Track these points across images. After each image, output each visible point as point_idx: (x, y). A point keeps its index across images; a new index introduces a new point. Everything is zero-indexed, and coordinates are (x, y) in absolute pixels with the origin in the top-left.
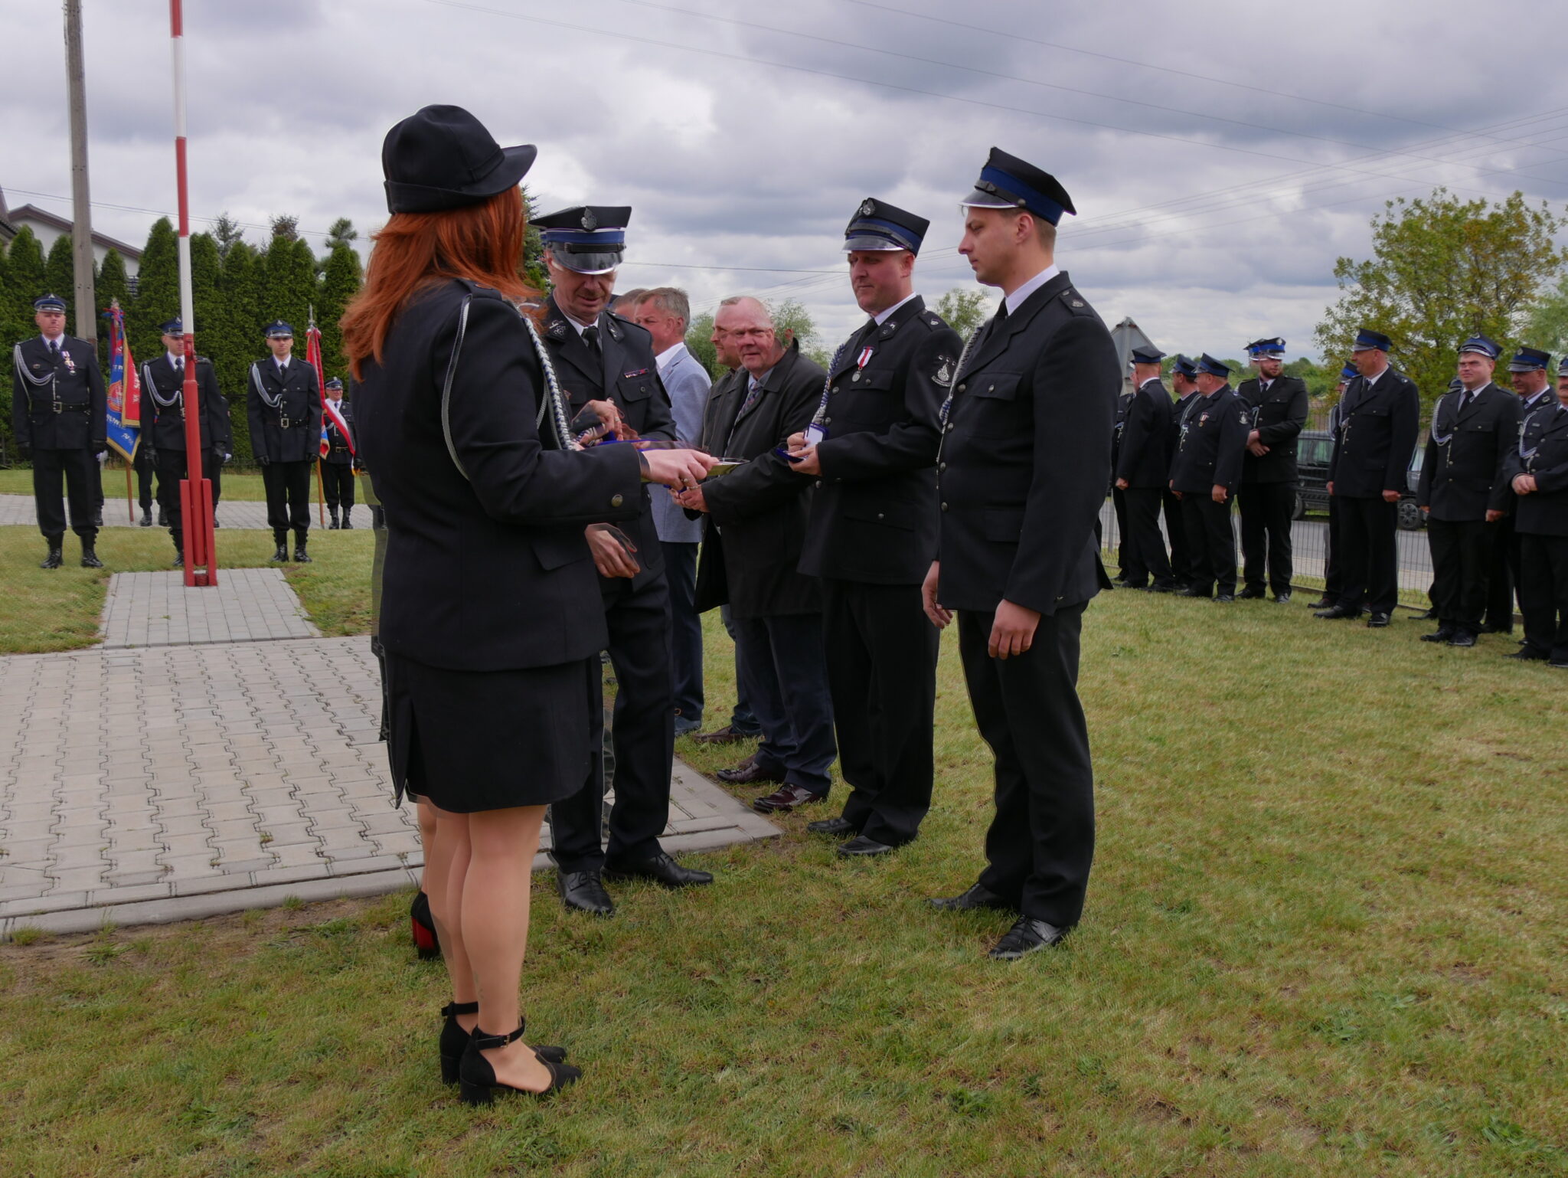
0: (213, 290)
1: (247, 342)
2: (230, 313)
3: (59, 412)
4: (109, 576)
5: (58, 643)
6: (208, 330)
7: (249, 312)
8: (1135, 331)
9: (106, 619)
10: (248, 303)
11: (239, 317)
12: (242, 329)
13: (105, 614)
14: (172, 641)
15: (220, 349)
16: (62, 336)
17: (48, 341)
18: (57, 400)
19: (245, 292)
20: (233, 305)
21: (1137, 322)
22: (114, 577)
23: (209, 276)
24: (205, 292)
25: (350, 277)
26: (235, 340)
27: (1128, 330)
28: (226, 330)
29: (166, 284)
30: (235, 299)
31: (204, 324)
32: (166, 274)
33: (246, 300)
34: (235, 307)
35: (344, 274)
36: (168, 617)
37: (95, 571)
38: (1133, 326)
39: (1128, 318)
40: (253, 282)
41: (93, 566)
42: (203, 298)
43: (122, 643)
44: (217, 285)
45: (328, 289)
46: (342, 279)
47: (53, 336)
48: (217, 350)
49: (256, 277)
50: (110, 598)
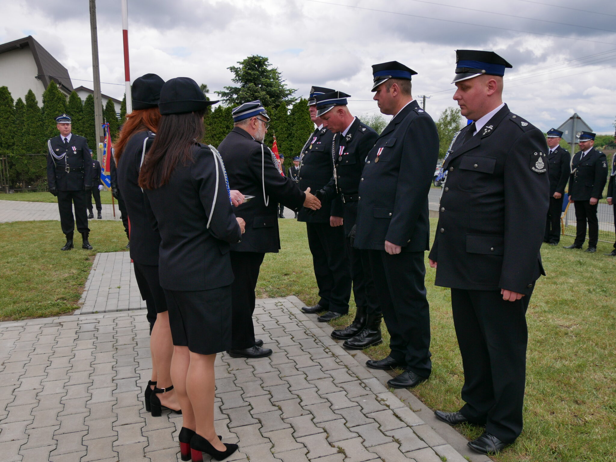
3: (68, 172)
4: (94, 255)
5: (56, 309)
8: (579, 120)
9: (86, 289)
13: (87, 284)
14: (119, 308)
16: (71, 135)
17: (63, 138)
18: (67, 166)
21: (580, 116)
22: (97, 257)
27: (576, 120)
36: (119, 288)
37: (88, 252)
38: (579, 118)
39: (575, 114)
41: (87, 248)
43: (91, 310)
47: (66, 135)
50: (92, 272)
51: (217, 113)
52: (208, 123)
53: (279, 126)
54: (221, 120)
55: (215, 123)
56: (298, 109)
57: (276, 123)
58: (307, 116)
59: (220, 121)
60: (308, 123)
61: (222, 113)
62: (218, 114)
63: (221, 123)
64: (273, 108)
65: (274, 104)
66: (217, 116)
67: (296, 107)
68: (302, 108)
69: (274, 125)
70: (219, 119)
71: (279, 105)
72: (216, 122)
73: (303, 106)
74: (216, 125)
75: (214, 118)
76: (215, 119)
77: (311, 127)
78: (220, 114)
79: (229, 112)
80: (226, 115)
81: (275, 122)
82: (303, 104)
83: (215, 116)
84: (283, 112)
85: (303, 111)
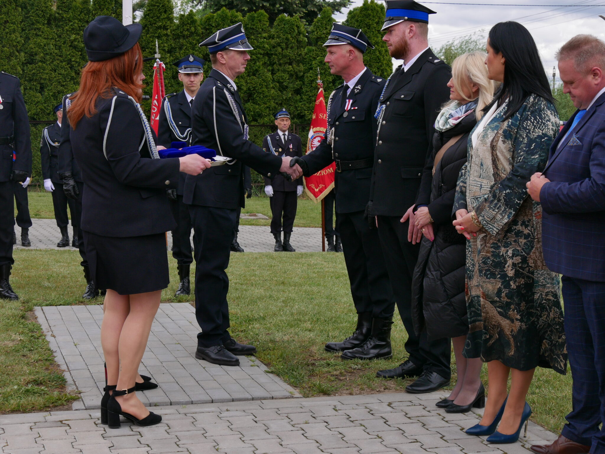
0: (46, 28)
1: (73, 74)
2: (60, 48)
6: (40, 64)
7: (75, 47)
10: (75, 40)
11: (66, 51)
12: (69, 62)
15: (50, 80)
19: (73, 29)
20: (63, 40)
23: (44, 16)
24: (39, 29)
25: (166, 16)
26: (63, 72)
28: (55, 63)
29: (7, 22)
30: (65, 35)
31: (37, 58)
32: (7, 13)
33: (73, 37)
34: (64, 43)
35: (161, 13)
40: (80, 20)
42: (37, 35)
44: (49, 23)
45: (146, 26)
46: (158, 18)
48: (47, 81)
49: (82, 16)
51: (185, 27)
52: (166, 49)
53: (315, 58)
54: (195, 42)
55: (181, 49)
56: (357, 21)
57: (310, 51)
58: (377, 37)
59: (191, 43)
60: (380, 52)
61: (195, 27)
62: (188, 29)
63: (193, 49)
64: (301, 18)
65: (304, 10)
66: (186, 33)
67: (353, 17)
68: (367, 20)
69: (306, 54)
70: (190, 39)
71: (314, 11)
72: (183, 45)
73: (370, 15)
74: (182, 52)
75: (177, 37)
76: (181, 41)
77: (385, 62)
78: (193, 29)
79: (209, 25)
80: (204, 31)
81: (308, 49)
82: (370, 12)
83: (181, 32)
84: (326, 29)
85: (369, 26)
